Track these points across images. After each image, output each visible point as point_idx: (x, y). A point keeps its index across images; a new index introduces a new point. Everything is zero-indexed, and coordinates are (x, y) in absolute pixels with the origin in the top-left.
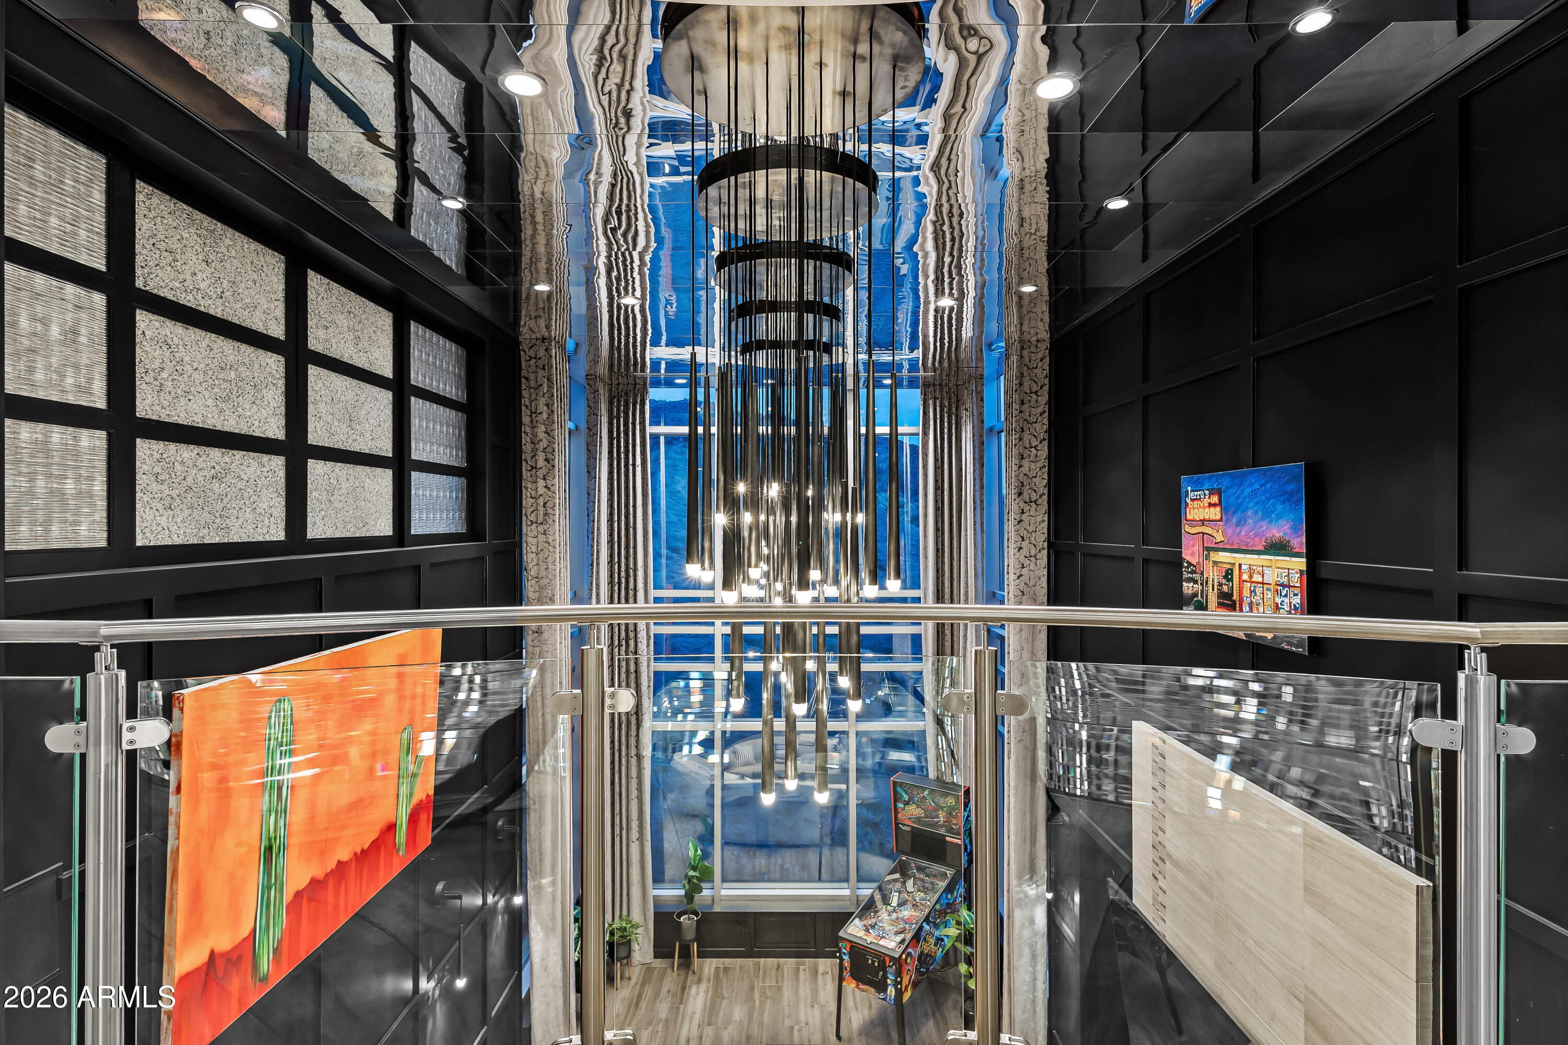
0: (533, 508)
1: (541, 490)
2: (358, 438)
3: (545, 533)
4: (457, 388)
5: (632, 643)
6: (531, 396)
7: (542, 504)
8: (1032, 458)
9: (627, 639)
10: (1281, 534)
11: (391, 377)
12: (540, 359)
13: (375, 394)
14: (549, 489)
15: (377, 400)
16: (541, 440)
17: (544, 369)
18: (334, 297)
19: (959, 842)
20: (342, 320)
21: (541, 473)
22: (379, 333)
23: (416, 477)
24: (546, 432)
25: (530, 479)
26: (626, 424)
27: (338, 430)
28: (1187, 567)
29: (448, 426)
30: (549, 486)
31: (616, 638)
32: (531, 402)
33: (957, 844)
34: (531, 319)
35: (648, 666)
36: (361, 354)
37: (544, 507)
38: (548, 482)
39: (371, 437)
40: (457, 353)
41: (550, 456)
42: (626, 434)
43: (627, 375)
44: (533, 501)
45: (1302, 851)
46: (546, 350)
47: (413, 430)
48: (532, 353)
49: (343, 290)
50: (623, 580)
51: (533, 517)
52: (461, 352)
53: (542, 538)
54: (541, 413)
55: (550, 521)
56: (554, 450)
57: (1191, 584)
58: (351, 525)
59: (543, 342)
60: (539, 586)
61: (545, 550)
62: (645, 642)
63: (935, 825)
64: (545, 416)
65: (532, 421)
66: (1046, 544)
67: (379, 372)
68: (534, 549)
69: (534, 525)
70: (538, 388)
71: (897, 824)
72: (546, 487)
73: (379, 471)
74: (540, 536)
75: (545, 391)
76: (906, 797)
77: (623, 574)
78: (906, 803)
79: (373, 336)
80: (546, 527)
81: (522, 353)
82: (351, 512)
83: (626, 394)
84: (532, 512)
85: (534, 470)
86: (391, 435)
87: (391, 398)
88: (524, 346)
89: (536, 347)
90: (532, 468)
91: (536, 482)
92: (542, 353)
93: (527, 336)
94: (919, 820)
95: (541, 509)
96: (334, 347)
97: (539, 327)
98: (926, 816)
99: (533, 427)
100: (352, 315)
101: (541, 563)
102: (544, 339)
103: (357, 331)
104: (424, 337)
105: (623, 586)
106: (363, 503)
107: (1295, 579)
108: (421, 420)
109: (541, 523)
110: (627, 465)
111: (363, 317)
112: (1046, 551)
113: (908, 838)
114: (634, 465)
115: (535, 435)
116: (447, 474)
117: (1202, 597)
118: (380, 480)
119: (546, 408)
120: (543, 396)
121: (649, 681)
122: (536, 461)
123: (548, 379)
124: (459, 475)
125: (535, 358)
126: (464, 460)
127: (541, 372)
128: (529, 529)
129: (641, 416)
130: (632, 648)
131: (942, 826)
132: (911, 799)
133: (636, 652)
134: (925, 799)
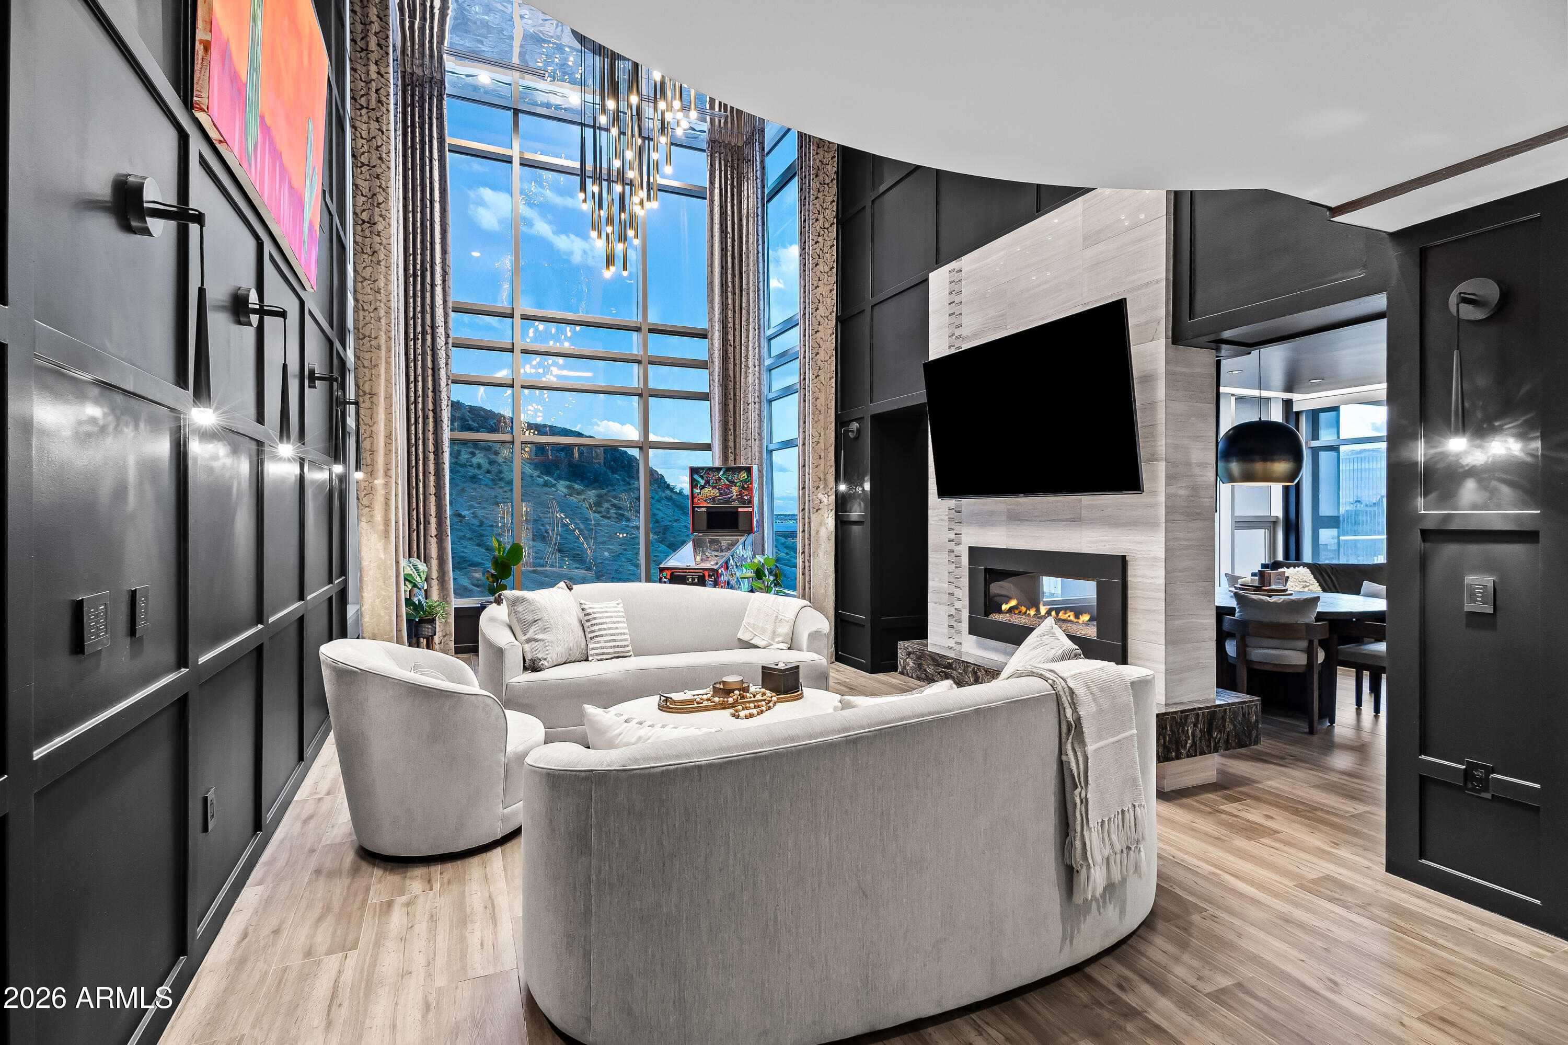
5: (429, 337)
8: (826, 148)
9: (424, 333)
19: (751, 510)
26: (421, 116)
31: (411, 330)
33: (748, 512)
42: (422, 127)
43: (422, 66)
62: (443, 338)
63: (728, 501)
66: (835, 221)
71: (693, 508)
74: (372, 122)
76: (702, 482)
77: (419, 267)
78: (702, 487)
83: (422, 85)
94: (713, 499)
98: (721, 495)
112: (835, 226)
113: (705, 517)
114: (431, 158)
129: (439, 112)
130: (429, 342)
131: (734, 500)
132: (707, 482)
133: (434, 349)
134: (720, 479)
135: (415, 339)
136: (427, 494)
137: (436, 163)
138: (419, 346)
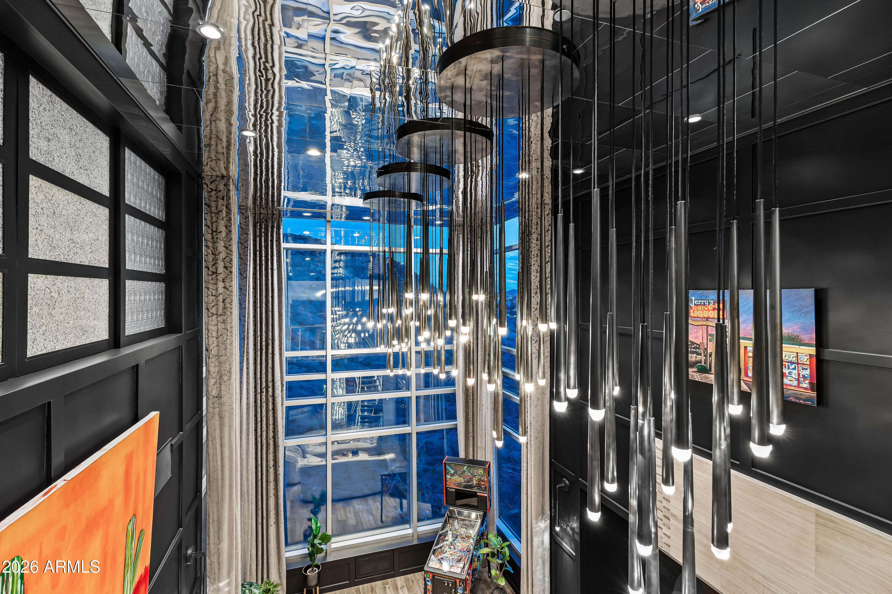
0: (213, 304)
1: (221, 290)
2: (79, 251)
3: (224, 322)
4: (159, 209)
5: (270, 390)
6: (212, 218)
7: (221, 300)
9: (267, 387)
10: (790, 331)
11: (108, 195)
12: (220, 191)
13: (94, 210)
14: (227, 289)
15: (95, 215)
16: (220, 252)
17: (223, 199)
18: (56, 111)
19: (486, 495)
20: (65, 136)
21: (220, 277)
22: (97, 153)
23: (130, 285)
24: (225, 247)
25: (211, 282)
26: (266, 241)
27: (60, 243)
28: (691, 345)
29: (152, 240)
30: (227, 286)
31: (259, 387)
32: (212, 223)
33: (484, 496)
34: (212, 161)
35: (282, 404)
36: (82, 171)
37: (223, 302)
38: (227, 284)
39: (90, 250)
40: (158, 181)
41: (228, 264)
42: (266, 248)
43: (267, 208)
44: (213, 298)
45: (814, 526)
46: (225, 185)
47: (127, 243)
48: (213, 186)
49: (65, 106)
50: (264, 348)
51: (213, 310)
52: (162, 180)
53: (221, 326)
54: (221, 232)
55: (228, 313)
56: (231, 260)
57: (695, 355)
58: (72, 335)
59: (222, 179)
60: (219, 362)
61: (224, 335)
62: (280, 388)
63: (471, 487)
64: (224, 234)
65: (213, 238)
67: (97, 190)
68: (214, 334)
69: (215, 317)
70: (218, 213)
71: (446, 488)
72: (225, 288)
73: (97, 281)
74: (220, 324)
75: (224, 215)
76: (452, 472)
77: (264, 343)
78: (452, 475)
79: (92, 155)
80: (225, 318)
81: (205, 186)
82: (71, 323)
83: (266, 221)
84: (213, 306)
85: (215, 275)
86: (107, 248)
87: (108, 214)
88: (207, 181)
89: (217, 183)
90: (213, 273)
91: (216, 284)
92: (221, 187)
93: (209, 173)
94: (460, 484)
95: (221, 305)
96: (56, 160)
97: (219, 167)
98: (465, 482)
99: (214, 243)
100: (74, 133)
101: (220, 345)
102: (223, 177)
103: (78, 148)
104: (135, 163)
105: (264, 351)
106: (83, 313)
107: (805, 359)
108: (132, 234)
109: (220, 315)
110: (267, 269)
111: (84, 136)
113: (454, 496)
114: (272, 269)
115: (215, 248)
116: (152, 280)
117: (705, 363)
118: (98, 290)
119: (224, 228)
120: (222, 220)
121: (283, 415)
122: (217, 268)
123: (227, 207)
124: (160, 281)
125: (216, 190)
126: (163, 268)
127: (221, 202)
128: (210, 319)
129: (277, 236)
130: (270, 393)
131: (475, 487)
132: (456, 472)
133: (273, 396)
134: (464, 471)
135: (261, 392)
136: (269, 496)
137: (275, 272)
138: (264, 397)
